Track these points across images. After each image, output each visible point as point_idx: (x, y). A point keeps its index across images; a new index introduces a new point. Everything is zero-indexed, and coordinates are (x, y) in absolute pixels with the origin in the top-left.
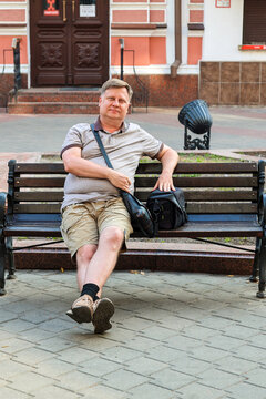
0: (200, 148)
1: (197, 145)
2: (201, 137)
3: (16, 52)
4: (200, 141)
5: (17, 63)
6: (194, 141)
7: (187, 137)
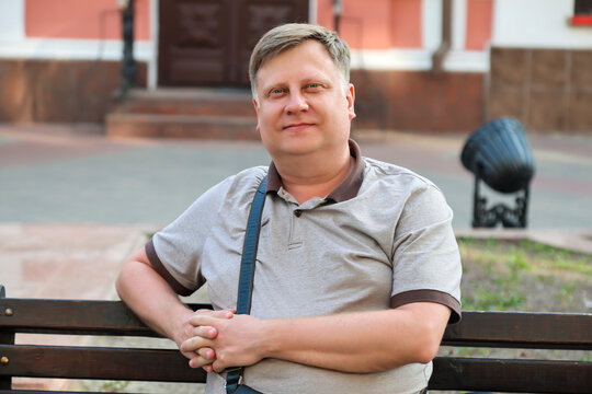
0: (508, 225)
1: (500, 217)
2: (509, 201)
3: (128, 17)
4: (506, 209)
5: (129, 38)
6: (494, 210)
7: (479, 201)
